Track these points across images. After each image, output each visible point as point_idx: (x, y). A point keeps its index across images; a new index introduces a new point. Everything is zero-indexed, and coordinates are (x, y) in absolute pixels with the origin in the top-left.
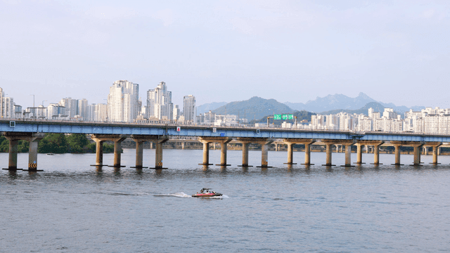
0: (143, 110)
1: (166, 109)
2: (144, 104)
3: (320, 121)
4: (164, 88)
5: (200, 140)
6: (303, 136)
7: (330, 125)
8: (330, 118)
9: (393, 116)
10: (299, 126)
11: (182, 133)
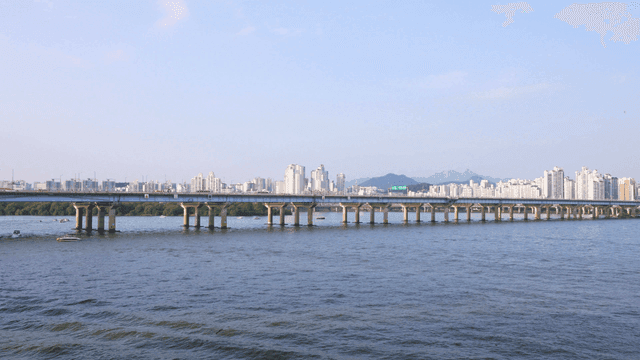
0: (309, 185)
1: (325, 184)
2: (310, 180)
3: (436, 190)
4: (323, 169)
5: (340, 205)
6: (413, 201)
7: (442, 193)
8: (443, 188)
9: (487, 185)
10: (419, 194)
11: (327, 200)
